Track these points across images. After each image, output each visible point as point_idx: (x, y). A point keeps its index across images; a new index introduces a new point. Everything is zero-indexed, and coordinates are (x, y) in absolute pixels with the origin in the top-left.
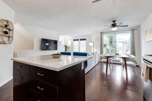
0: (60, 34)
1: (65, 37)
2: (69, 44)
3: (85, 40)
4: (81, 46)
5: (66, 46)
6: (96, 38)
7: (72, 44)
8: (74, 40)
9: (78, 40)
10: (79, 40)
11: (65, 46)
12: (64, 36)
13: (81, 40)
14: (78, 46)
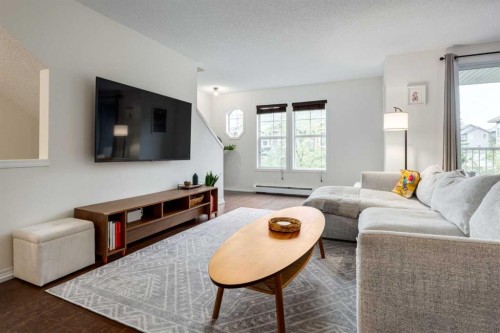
0: (199, 70)
1: (216, 94)
3: (319, 105)
4: (297, 137)
6: (414, 89)
7: (250, 129)
8: (260, 110)
9: (282, 108)
10: (290, 108)
14: (282, 138)
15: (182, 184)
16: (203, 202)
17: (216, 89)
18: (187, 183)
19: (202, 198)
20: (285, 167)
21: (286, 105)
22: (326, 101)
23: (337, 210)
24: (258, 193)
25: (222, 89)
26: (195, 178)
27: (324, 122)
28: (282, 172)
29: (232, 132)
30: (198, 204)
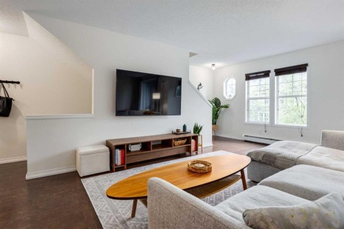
0: (192, 54)
1: (214, 68)
2: (228, 92)
3: (301, 68)
4: (278, 97)
5: (217, 103)
7: (241, 92)
8: (248, 77)
9: (266, 74)
10: (272, 74)
11: (211, 102)
12: (209, 65)
13: (279, 72)
14: (265, 98)
15: (175, 131)
16: (186, 143)
17: (213, 65)
18: (178, 130)
19: (185, 141)
20: (268, 121)
21: (269, 71)
22: (307, 65)
23: (274, 162)
24: (246, 141)
25: (218, 65)
26: (185, 127)
27: (305, 83)
28: (265, 126)
29: (228, 95)
30: (182, 144)
